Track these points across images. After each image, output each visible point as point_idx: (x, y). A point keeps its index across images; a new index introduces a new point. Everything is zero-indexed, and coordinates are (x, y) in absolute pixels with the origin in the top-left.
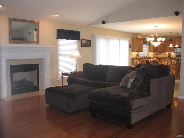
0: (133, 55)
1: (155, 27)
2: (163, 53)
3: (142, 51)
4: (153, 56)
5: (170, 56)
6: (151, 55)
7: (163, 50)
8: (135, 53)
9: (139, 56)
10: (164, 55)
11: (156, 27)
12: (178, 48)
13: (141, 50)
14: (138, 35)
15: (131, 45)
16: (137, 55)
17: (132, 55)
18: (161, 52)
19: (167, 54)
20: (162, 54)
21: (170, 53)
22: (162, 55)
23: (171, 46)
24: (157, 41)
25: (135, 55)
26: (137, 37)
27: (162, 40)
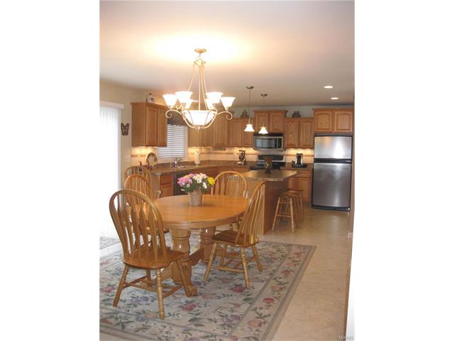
0: (136, 156)
1: (198, 54)
2: (225, 150)
3: (165, 145)
4: (200, 156)
5: (242, 156)
6: (192, 154)
7: (226, 143)
8: (142, 152)
9: (156, 160)
10: (228, 154)
11: (201, 52)
12: (266, 135)
13: (160, 140)
14: (151, 97)
15: (128, 125)
16: (149, 155)
17: (132, 156)
18: (220, 147)
19: (237, 151)
20: (223, 151)
21: (244, 149)
22: (224, 155)
23: (249, 128)
24: (204, 107)
25: (142, 156)
26: (150, 101)
27: (221, 103)
